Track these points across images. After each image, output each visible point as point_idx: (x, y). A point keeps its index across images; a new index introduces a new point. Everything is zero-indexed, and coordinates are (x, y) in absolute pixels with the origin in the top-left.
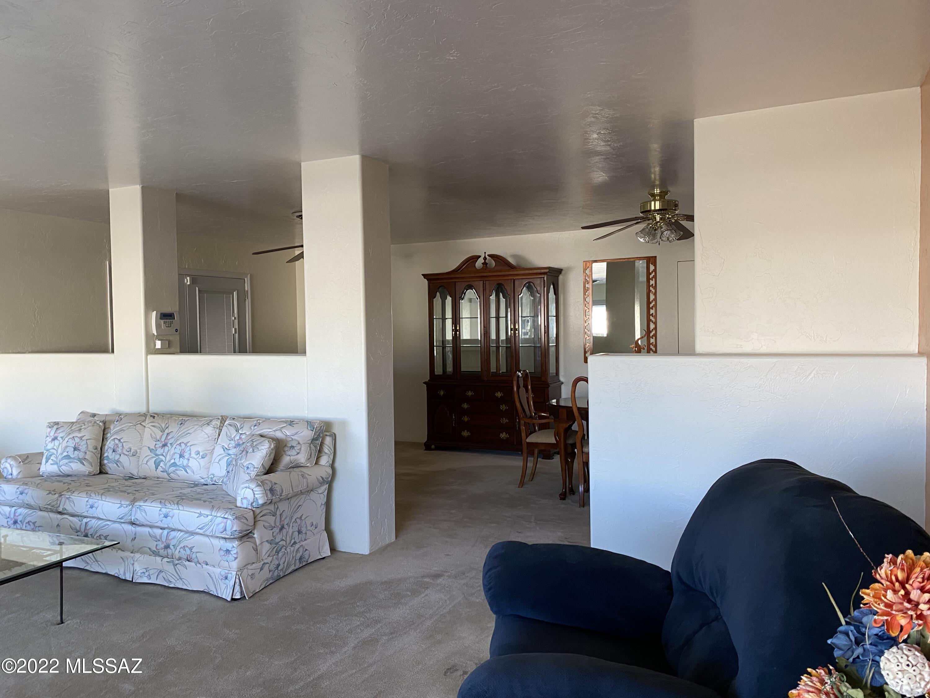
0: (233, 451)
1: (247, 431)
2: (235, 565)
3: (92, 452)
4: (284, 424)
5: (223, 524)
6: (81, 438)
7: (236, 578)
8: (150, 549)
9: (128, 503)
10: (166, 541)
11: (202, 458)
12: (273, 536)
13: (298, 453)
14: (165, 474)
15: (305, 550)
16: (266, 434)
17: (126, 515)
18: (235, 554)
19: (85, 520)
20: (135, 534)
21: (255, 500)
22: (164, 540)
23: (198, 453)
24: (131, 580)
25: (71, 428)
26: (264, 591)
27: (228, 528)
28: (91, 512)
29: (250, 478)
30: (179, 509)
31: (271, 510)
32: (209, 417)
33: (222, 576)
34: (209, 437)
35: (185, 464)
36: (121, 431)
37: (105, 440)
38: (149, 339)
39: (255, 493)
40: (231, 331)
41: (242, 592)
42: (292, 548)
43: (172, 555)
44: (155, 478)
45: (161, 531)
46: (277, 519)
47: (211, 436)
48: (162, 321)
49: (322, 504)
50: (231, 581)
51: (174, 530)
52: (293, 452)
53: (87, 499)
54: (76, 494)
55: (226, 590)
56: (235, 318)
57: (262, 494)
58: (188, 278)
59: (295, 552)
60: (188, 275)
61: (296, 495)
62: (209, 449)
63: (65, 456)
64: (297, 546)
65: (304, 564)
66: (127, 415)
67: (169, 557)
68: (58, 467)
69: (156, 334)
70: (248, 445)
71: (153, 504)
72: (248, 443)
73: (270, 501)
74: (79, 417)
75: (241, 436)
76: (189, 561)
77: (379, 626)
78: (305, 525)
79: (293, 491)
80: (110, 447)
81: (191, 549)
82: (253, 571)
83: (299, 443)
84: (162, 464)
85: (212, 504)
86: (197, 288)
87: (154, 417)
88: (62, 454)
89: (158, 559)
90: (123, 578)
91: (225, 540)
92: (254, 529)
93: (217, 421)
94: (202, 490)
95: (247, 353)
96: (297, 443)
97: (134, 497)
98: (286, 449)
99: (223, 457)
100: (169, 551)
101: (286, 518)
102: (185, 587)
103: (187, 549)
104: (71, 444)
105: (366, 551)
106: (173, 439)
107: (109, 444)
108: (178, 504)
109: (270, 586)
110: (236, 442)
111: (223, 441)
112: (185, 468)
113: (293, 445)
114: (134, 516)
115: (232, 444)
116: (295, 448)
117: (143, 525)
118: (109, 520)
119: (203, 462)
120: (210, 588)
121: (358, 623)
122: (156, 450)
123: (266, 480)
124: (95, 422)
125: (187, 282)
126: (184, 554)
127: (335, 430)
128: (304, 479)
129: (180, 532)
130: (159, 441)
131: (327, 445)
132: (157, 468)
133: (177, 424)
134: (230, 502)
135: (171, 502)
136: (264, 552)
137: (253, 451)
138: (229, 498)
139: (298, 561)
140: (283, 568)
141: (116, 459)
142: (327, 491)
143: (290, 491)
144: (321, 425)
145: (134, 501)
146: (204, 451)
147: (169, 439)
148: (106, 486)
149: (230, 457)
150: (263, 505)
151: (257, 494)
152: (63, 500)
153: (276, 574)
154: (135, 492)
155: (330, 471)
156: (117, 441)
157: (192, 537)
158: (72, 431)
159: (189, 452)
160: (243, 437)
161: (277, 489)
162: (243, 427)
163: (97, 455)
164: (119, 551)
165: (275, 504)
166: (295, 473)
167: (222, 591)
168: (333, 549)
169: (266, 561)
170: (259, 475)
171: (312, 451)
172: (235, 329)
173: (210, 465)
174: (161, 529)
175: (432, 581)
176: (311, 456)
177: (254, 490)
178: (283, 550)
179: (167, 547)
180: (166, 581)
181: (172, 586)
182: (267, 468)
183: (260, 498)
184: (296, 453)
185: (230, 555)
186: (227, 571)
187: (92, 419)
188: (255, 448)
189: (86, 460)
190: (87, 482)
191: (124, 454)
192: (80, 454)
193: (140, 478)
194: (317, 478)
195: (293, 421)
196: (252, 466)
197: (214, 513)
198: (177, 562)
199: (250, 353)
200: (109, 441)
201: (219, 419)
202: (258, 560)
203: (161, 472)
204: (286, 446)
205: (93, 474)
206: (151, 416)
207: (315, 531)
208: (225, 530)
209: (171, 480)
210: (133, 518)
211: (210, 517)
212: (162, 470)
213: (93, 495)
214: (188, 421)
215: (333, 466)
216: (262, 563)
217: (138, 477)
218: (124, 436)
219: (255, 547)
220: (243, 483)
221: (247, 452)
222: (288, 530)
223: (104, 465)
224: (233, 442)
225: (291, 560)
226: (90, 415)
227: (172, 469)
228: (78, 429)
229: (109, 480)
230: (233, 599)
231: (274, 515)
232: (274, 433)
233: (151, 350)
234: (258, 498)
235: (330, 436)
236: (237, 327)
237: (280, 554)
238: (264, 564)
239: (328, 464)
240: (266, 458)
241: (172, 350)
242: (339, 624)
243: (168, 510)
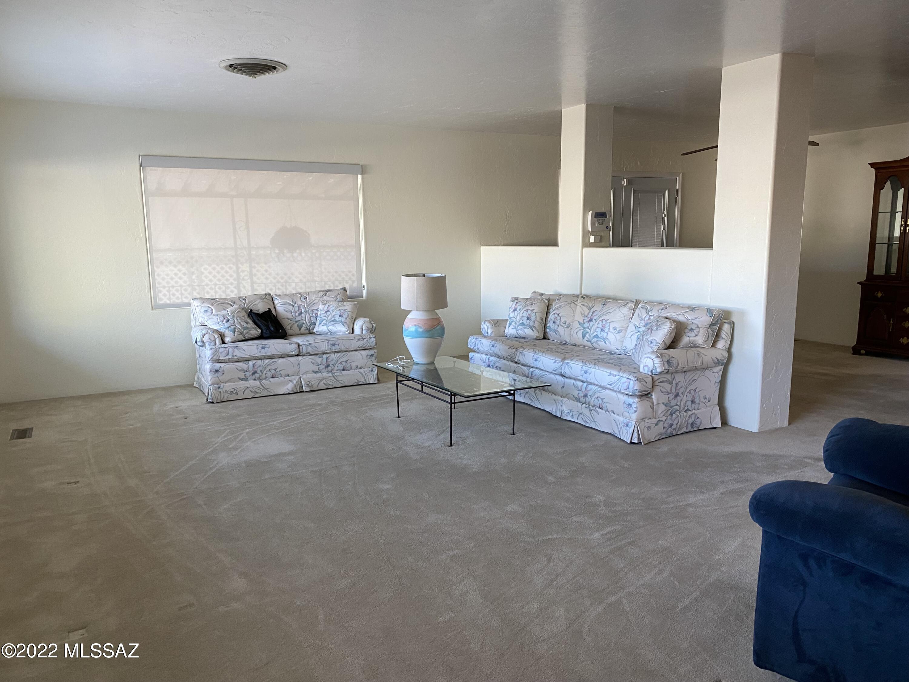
0: (642, 329)
1: (655, 313)
2: (634, 416)
3: (539, 322)
4: (685, 310)
5: (627, 383)
6: (532, 311)
7: (635, 426)
8: (573, 395)
9: (560, 360)
10: (585, 392)
11: (618, 333)
12: (669, 401)
13: (696, 335)
14: (590, 343)
15: (697, 417)
16: (671, 316)
17: (558, 369)
18: (635, 408)
19: (531, 369)
20: (564, 384)
21: (654, 368)
22: (584, 390)
23: (615, 329)
24: (560, 416)
25: (526, 302)
26: (657, 442)
27: (631, 387)
28: (536, 364)
29: (652, 350)
30: (595, 368)
31: (668, 379)
32: (626, 300)
33: (625, 424)
34: (624, 316)
35: (605, 337)
36: (560, 307)
37: (548, 314)
38: (586, 234)
39: (655, 362)
40: (660, 228)
41: (639, 439)
42: (685, 414)
43: (589, 402)
44: (582, 345)
45: (582, 383)
46: (673, 387)
47: (626, 316)
48: (596, 220)
49: (716, 382)
50: (631, 429)
51: (591, 384)
52: (693, 334)
53: (533, 354)
54: (526, 350)
55: (626, 435)
56: (665, 216)
57: (660, 364)
58: (625, 180)
59: (687, 417)
60: (626, 177)
61: (690, 371)
62: (624, 326)
63: (521, 323)
64: (690, 413)
65: (695, 429)
66: (565, 295)
67: (587, 403)
68: (516, 330)
69: (590, 230)
70: (654, 324)
71: (577, 363)
72: (654, 322)
73: (667, 371)
74: (532, 295)
75: (650, 317)
76: (601, 409)
77: (749, 483)
78: (698, 397)
79: (688, 366)
80: (552, 320)
81: (602, 399)
82: (649, 425)
83: (698, 327)
84: (587, 335)
85: (620, 368)
86: (632, 189)
87: (584, 298)
88: (519, 321)
89: (579, 404)
90: (555, 415)
91: (628, 396)
92: (652, 391)
93: (632, 304)
94: (615, 358)
95: (674, 247)
96: (696, 326)
97: (565, 357)
98: (686, 331)
99: (634, 334)
100: (587, 399)
101: (681, 388)
102: (598, 428)
103: (599, 399)
104: (526, 314)
105: (755, 429)
106: (597, 316)
107: (551, 317)
108: (594, 364)
109: (664, 440)
110: (646, 322)
111: (636, 320)
112: (604, 340)
113: (692, 328)
114: (564, 370)
115: (642, 323)
116: (694, 331)
117: (569, 378)
118: (547, 371)
119: (618, 336)
120: (615, 432)
121: (731, 478)
122: (584, 324)
123: (665, 353)
124: (542, 300)
125: (624, 183)
126: (597, 403)
127: (734, 319)
128: (699, 357)
129: (595, 386)
130: (586, 317)
131: (724, 331)
132: (583, 338)
133: (601, 305)
134: (635, 368)
135: (590, 362)
136: (660, 412)
137: (657, 329)
138: (635, 366)
139: (690, 425)
140: (676, 428)
141: (555, 329)
142: (722, 371)
143: (685, 366)
144: (719, 313)
145: (564, 359)
146: (619, 327)
147: (594, 316)
148: (547, 347)
149: (639, 333)
150: (661, 373)
151: (656, 364)
152: (518, 353)
153: (669, 431)
154: (566, 353)
155: (726, 354)
156: (556, 315)
157: (604, 390)
158: (527, 305)
159: (608, 327)
160: (652, 318)
161: (673, 361)
162: (652, 310)
163: (542, 325)
164: (553, 395)
165: (673, 375)
166: (692, 353)
167: (624, 435)
168: (724, 422)
169: (661, 419)
170: (660, 349)
171: (710, 335)
172: (665, 226)
173: (624, 339)
174: (582, 382)
175: (813, 462)
176: (708, 339)
177: (654, 360)
178: (677, 413)
179: (585, 396)
180: (584, 421)
181: (588, 425)
182: (668, 345)
183: (658, 367)
184: (695, 335)
185: (631, 409)
186: (628, 420)
187: (541, 297)
188: (658, 327)
189: (534, 327)
190: (534, 343)
191: (561, 325)
192: (531, 322)
193: (572, 345)
194: (712, 359)
195: (695, 308)
196: (655, 341)
197: (621, 374)
198: (592, 408)
199: (676, 247)
200: (551, 315)
201: (634, 302)
202: (654, 417)
203: (587, 342)
204: (686, 328)
205: (539, 338)
206: (582, 297)
207: (708, 404)
208: (628, 388)
209: (593, 348)
210: (563, 371)
211: (617, 377)
212: (587, 340)
213: (537, 352)
214: (610, 303)
215: (729, 350)
216: (658, 419)
217: (570, 344)
218: (562, 312)
219: (652, 405)
220: (645, 354)
221: (652, 330)
222: (682, 398)
223: (547, 332)
224: (643, 322)
225: (683, 423)
226: (539, 294)
227: (595, 340)
228: (530, 304)
229: (549, 344)
230: (632, 443)
231: (671, 383)
232: (677, 317)
233: (586, 244)
234: (657, 367)
235: (728, 323)
236: (666, 224)
237: (674, 416)
238: (659, 420)
239: (724, 348)
240: (667, 336)
241: (602, 244)
242: (714, 475)
243: (587, 368)
